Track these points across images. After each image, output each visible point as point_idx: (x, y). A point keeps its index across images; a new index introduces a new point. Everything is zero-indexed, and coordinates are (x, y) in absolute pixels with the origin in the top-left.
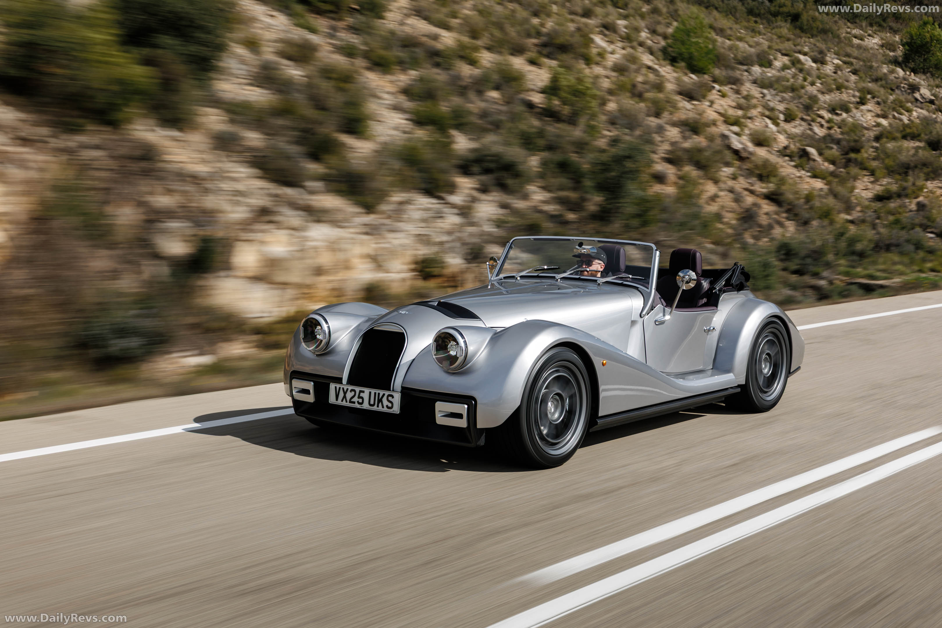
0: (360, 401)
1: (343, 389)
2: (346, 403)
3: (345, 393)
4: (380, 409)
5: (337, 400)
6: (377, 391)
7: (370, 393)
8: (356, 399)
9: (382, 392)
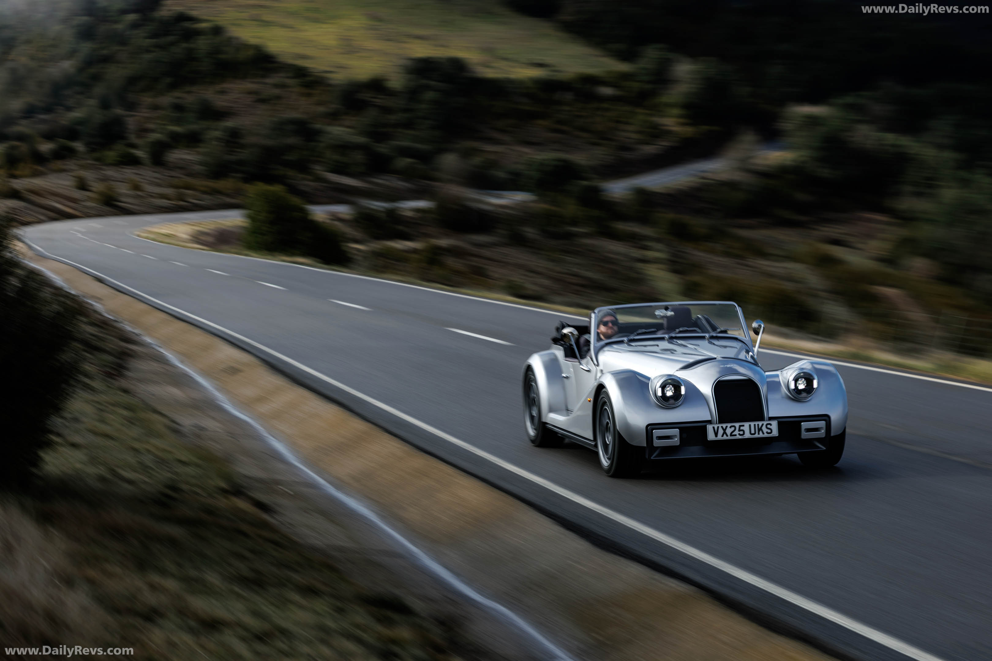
0: (741, 433)
1: (722, 427)
2: (727, 437)
3: (724, 430)
4: (761, 435)
5: (716, 435)
6: (756, 423)
7: (750, 425)
8: (737, 432)
9: (760, 423)
